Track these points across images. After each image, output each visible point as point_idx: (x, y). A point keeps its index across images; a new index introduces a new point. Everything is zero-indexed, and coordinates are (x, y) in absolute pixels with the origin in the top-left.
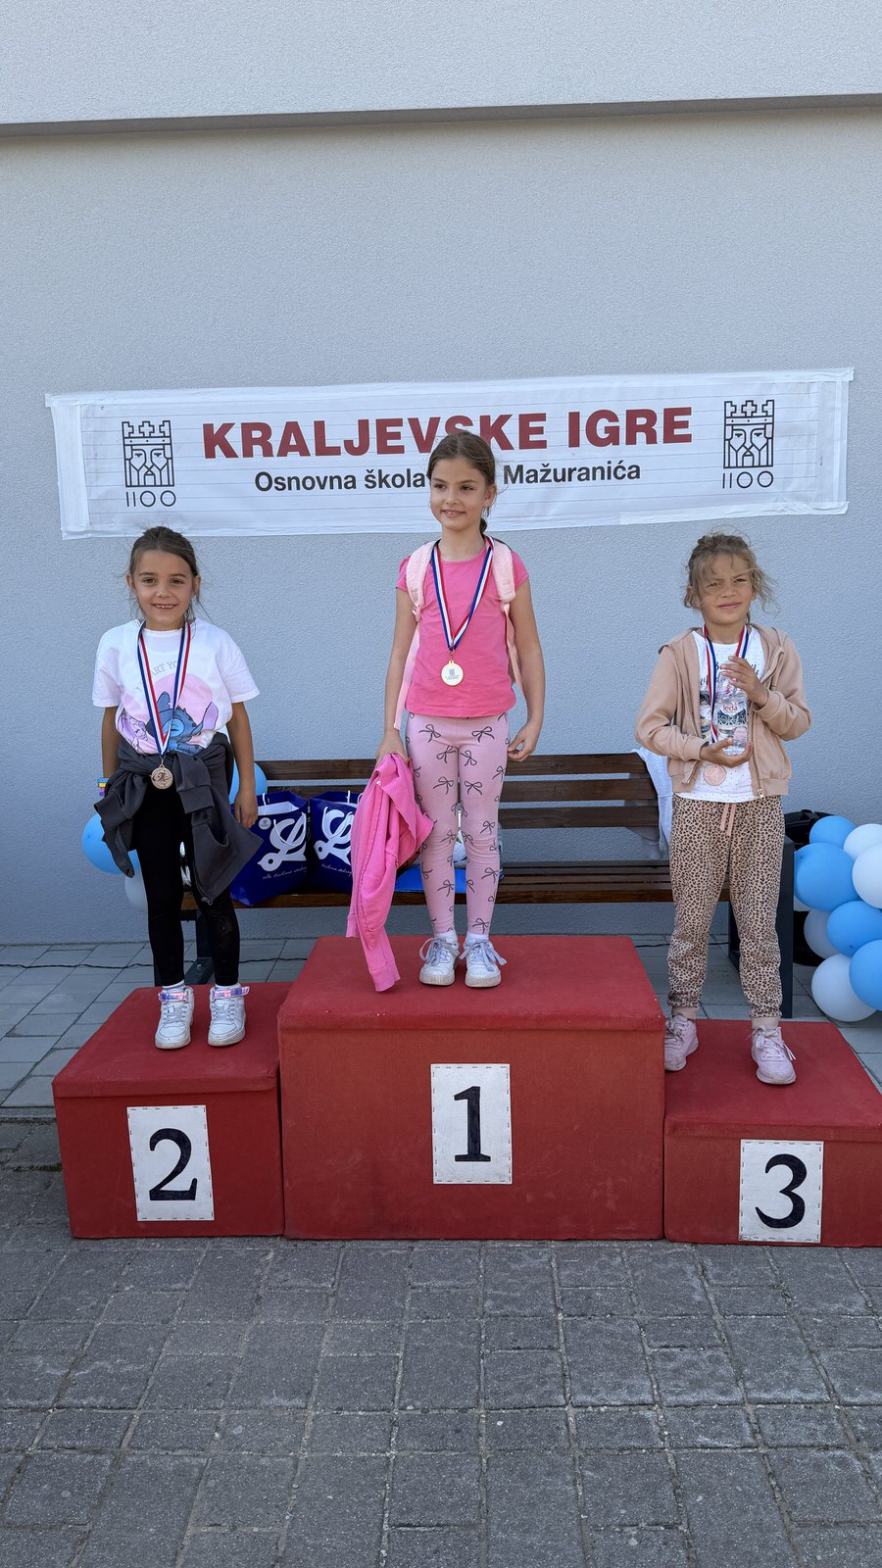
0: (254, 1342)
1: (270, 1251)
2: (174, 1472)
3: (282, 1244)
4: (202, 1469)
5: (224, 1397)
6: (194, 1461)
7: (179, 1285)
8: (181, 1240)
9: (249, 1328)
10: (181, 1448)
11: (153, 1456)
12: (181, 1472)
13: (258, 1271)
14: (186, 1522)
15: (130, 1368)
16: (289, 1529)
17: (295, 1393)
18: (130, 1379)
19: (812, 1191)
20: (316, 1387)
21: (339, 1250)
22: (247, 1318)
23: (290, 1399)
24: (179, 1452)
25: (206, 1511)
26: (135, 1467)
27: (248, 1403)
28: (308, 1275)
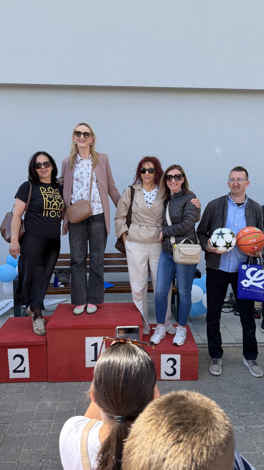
0: (39, 407)
1: (44, 385)
2: (19, 438)
3: (47, 384)
4: (26, 437)
5: (31, 420)
6: (24, 435)
7: (20, 394)
8: (21, 383)
9: (38, 404)
10: (21, 432)
11: (14, 434)
12: (21, 438)
13: (41, 390)
14: (22, 448)
15: (8, 414)
16: (47, 449)
17: (49, 419)
18: (8, 417)
19: (178, 367)
20: (54, 417)
21: (62, 385)
22: (38, 402)
23: (48, 420)
24: (20, 433)
25: (27, 446)
26: (9, 437)
27: (37, 421)
28: (53, 391)
